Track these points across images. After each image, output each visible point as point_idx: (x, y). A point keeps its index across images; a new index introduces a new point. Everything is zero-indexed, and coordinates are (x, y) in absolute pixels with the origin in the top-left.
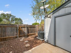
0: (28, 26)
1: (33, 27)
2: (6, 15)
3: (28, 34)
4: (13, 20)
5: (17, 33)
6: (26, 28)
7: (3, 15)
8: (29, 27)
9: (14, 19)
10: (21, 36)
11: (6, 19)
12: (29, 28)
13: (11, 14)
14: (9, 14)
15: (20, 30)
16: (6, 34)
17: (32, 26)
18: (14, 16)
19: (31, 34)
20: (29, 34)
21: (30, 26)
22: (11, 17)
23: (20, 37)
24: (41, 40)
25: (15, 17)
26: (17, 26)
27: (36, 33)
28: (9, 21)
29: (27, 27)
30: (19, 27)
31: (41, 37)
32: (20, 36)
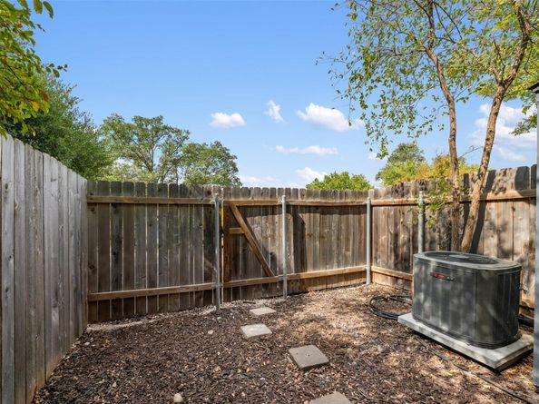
0: (299, 201)
1: (344, 210)
2: (129, 127)
3: (303, 275)
4: (175, 162)
5: (210, 256)
6: (282, 219)
7: (113, 126)
8: (309, 209)
9: (181, 153)
10: (246, 288)
11: (131, 157)
12: (305, 217)
13: (159, 119)
14: (148, 122)
15: (236, 236)
16: (129, 262)
17: (331, 201)
18: (178, 131)
19: (322, 271)
20: (310, 272)
21: (319, 200)
22: (162, 141)
23: (233, 293)
24: (479, 354)
25: (186, 138)
26: (213, 201)
27: (366, 267)
28: (150, 169)
29: (288, 206)
30: (229, 209)
31: (477, 326)
32: (236, 289)
